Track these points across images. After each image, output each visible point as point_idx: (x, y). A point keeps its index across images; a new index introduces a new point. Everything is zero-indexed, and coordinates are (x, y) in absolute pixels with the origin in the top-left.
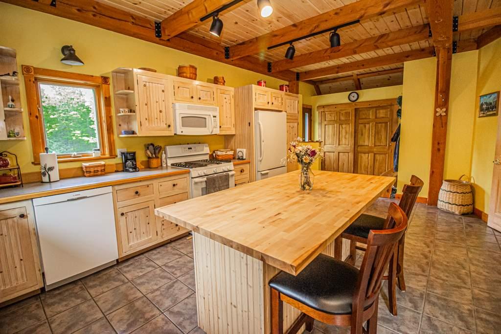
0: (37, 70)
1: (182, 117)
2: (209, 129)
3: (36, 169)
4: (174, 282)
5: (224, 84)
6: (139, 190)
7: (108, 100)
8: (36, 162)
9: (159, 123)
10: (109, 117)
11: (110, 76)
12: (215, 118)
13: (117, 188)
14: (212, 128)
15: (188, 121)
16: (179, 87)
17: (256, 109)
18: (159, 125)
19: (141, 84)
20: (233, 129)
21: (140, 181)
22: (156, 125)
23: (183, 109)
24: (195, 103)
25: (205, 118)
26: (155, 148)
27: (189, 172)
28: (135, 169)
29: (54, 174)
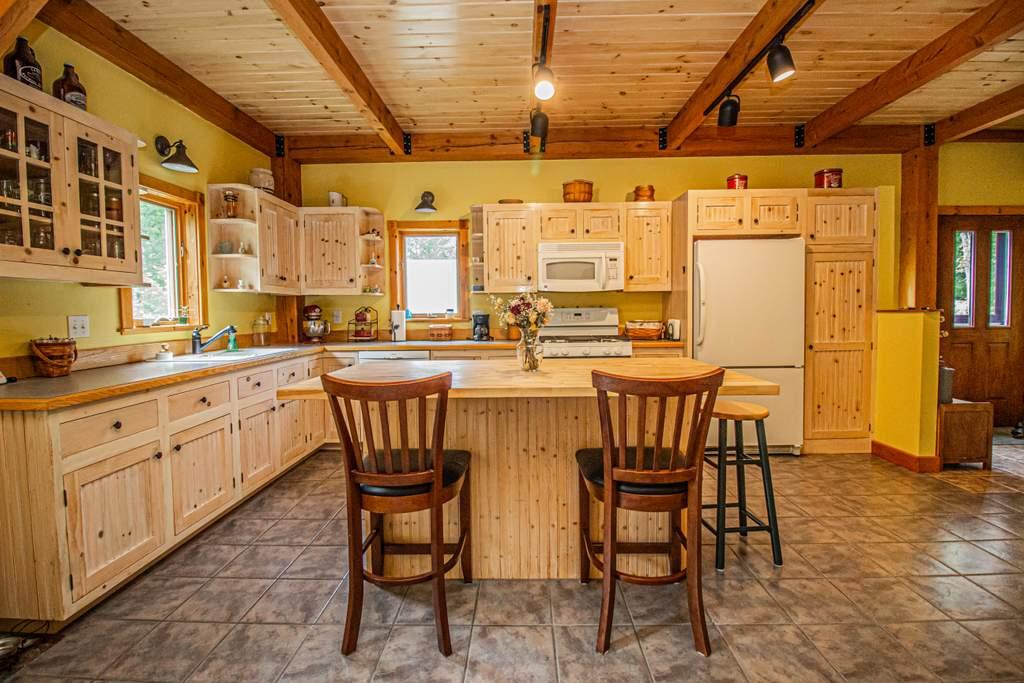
0: (400, 224)
2: (598, 281)
11: (470, 218)
12: (612, 262)
16: (550, 219)
17: (696, 239)
19: (493, 222)
20: (668, 282)
23: (548, 251)
24: (580, 240)
25: (593, 264)
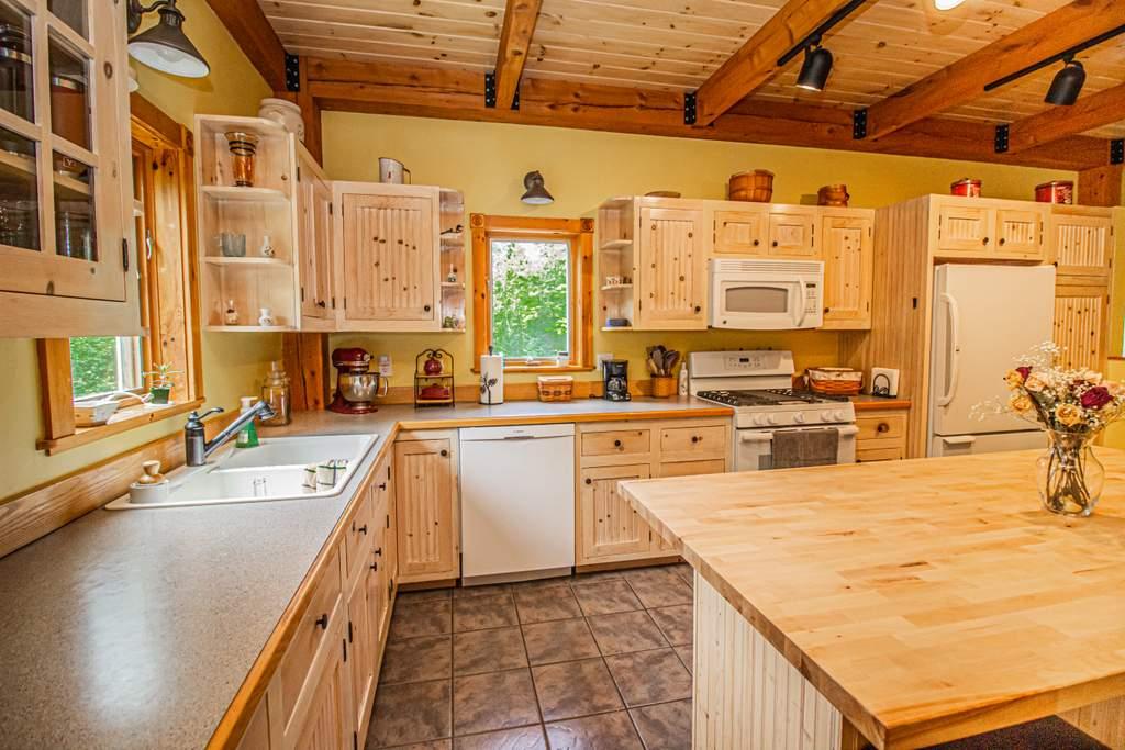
0: (489, 220)
1: (728, 290)
2: (792, 315)
3: (474, 380)
4: (666, 655)
5: (845, 203)
6: (623, 439)
7: (588, 260)
8: (476, 371)
9: (677, 302)
10: (588, 294)
11: (596, 217)
12: (811, 289)
13: (583, 428)
14: (802, 312)
15: (739, 296)
16: (726, 223)
17: (938, 261)
18: (676, 307)
19: (647, 225)
20: (866, 315)
21: (627, 421)
22: (671, 307)
23: (730, 270)
24: (764, 256)
25: (786, 290)
26: (666, 356)
27: (731, 415)
28: (624, 395)
29: (497, 393)
